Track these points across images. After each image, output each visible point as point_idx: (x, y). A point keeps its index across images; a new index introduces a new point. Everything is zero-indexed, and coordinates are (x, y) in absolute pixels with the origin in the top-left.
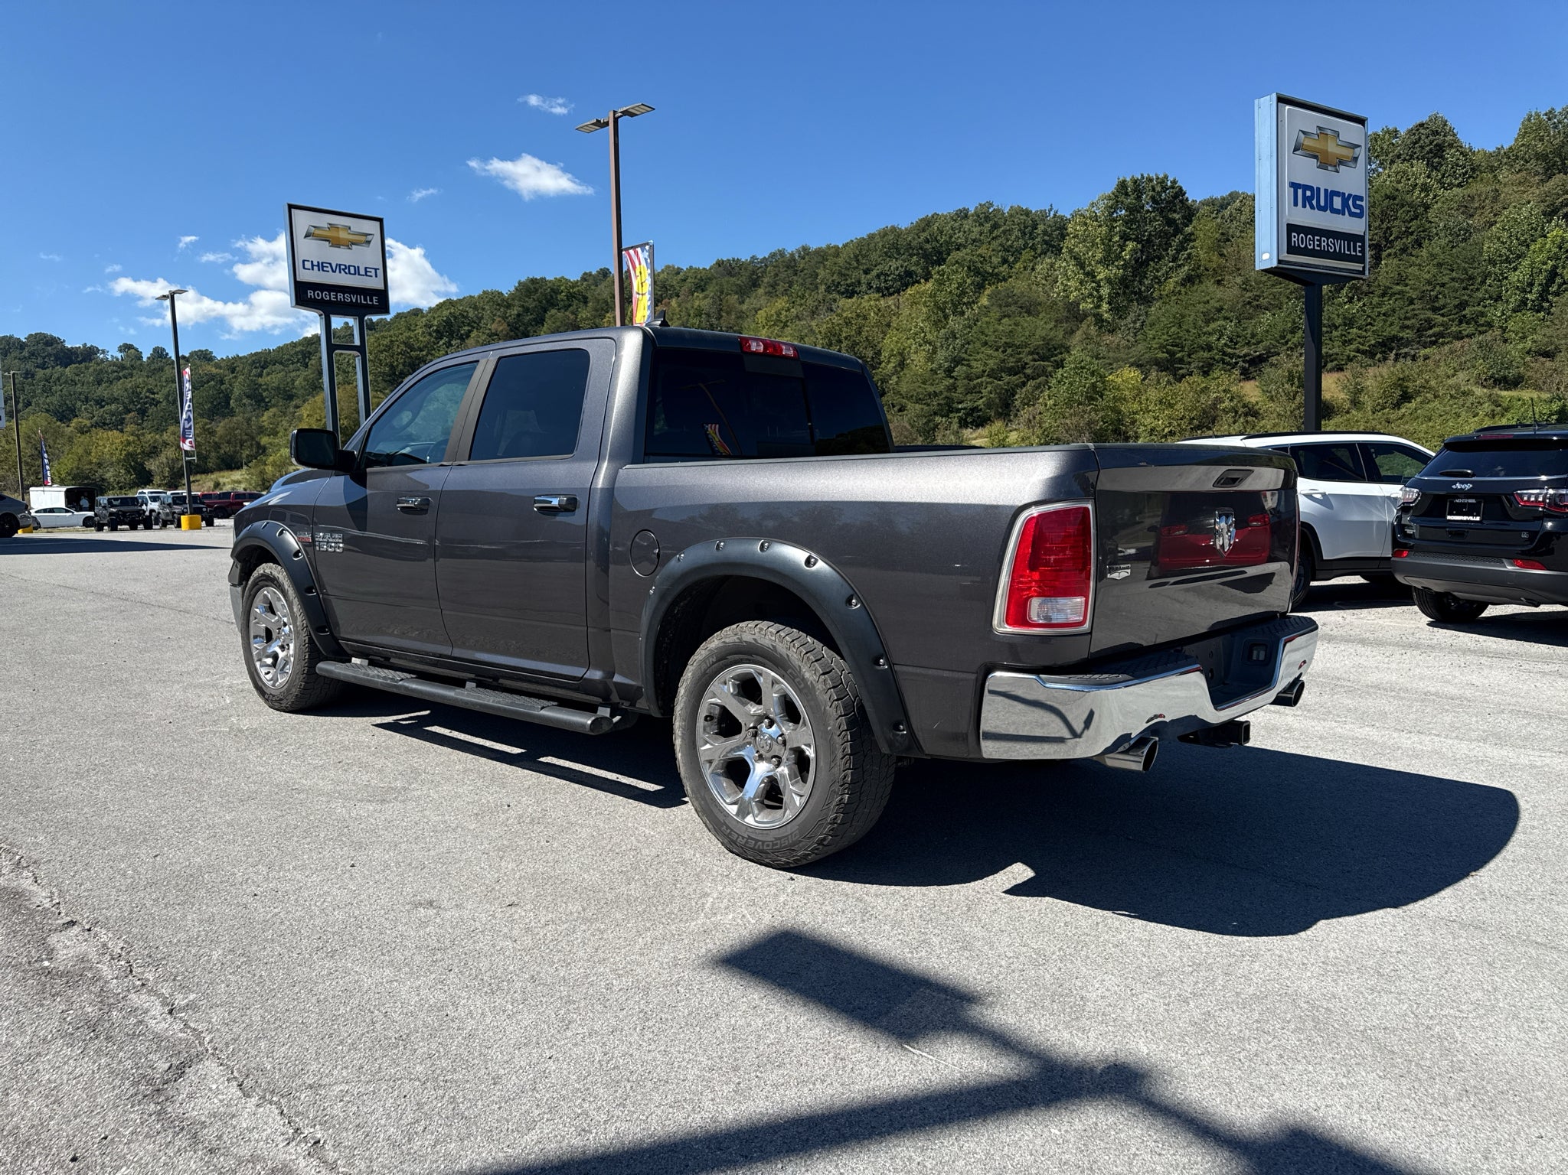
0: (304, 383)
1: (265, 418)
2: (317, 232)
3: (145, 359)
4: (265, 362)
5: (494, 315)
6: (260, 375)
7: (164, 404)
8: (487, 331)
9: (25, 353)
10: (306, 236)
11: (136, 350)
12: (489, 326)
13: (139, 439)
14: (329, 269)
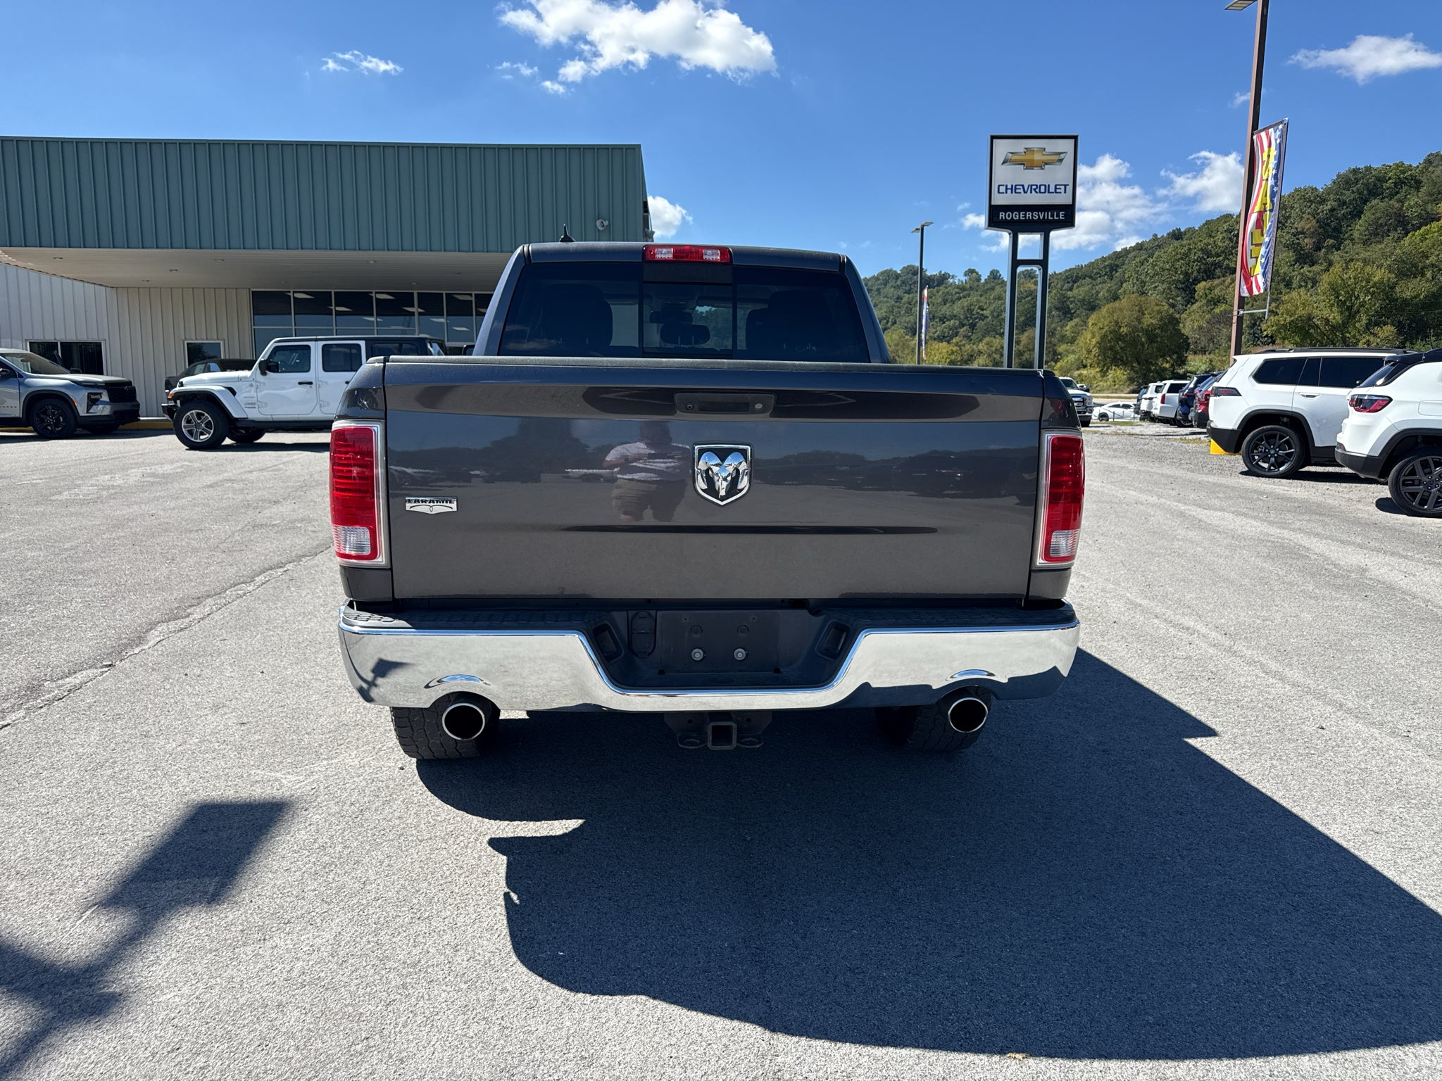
0: (1106, 295)
1: (1068, 328)
2: (1015, 157)
3: (983, 281)
4: (1077, 277)
5: (1303, 213)
6: (1071, 289)
7: (990, 318)
8: (1293, 231)
9: (899, 282)
10: (1003, 163)
11: (977, 274)
12: (1296, 225)
13: (960, 349)
14: (1022, 191)
